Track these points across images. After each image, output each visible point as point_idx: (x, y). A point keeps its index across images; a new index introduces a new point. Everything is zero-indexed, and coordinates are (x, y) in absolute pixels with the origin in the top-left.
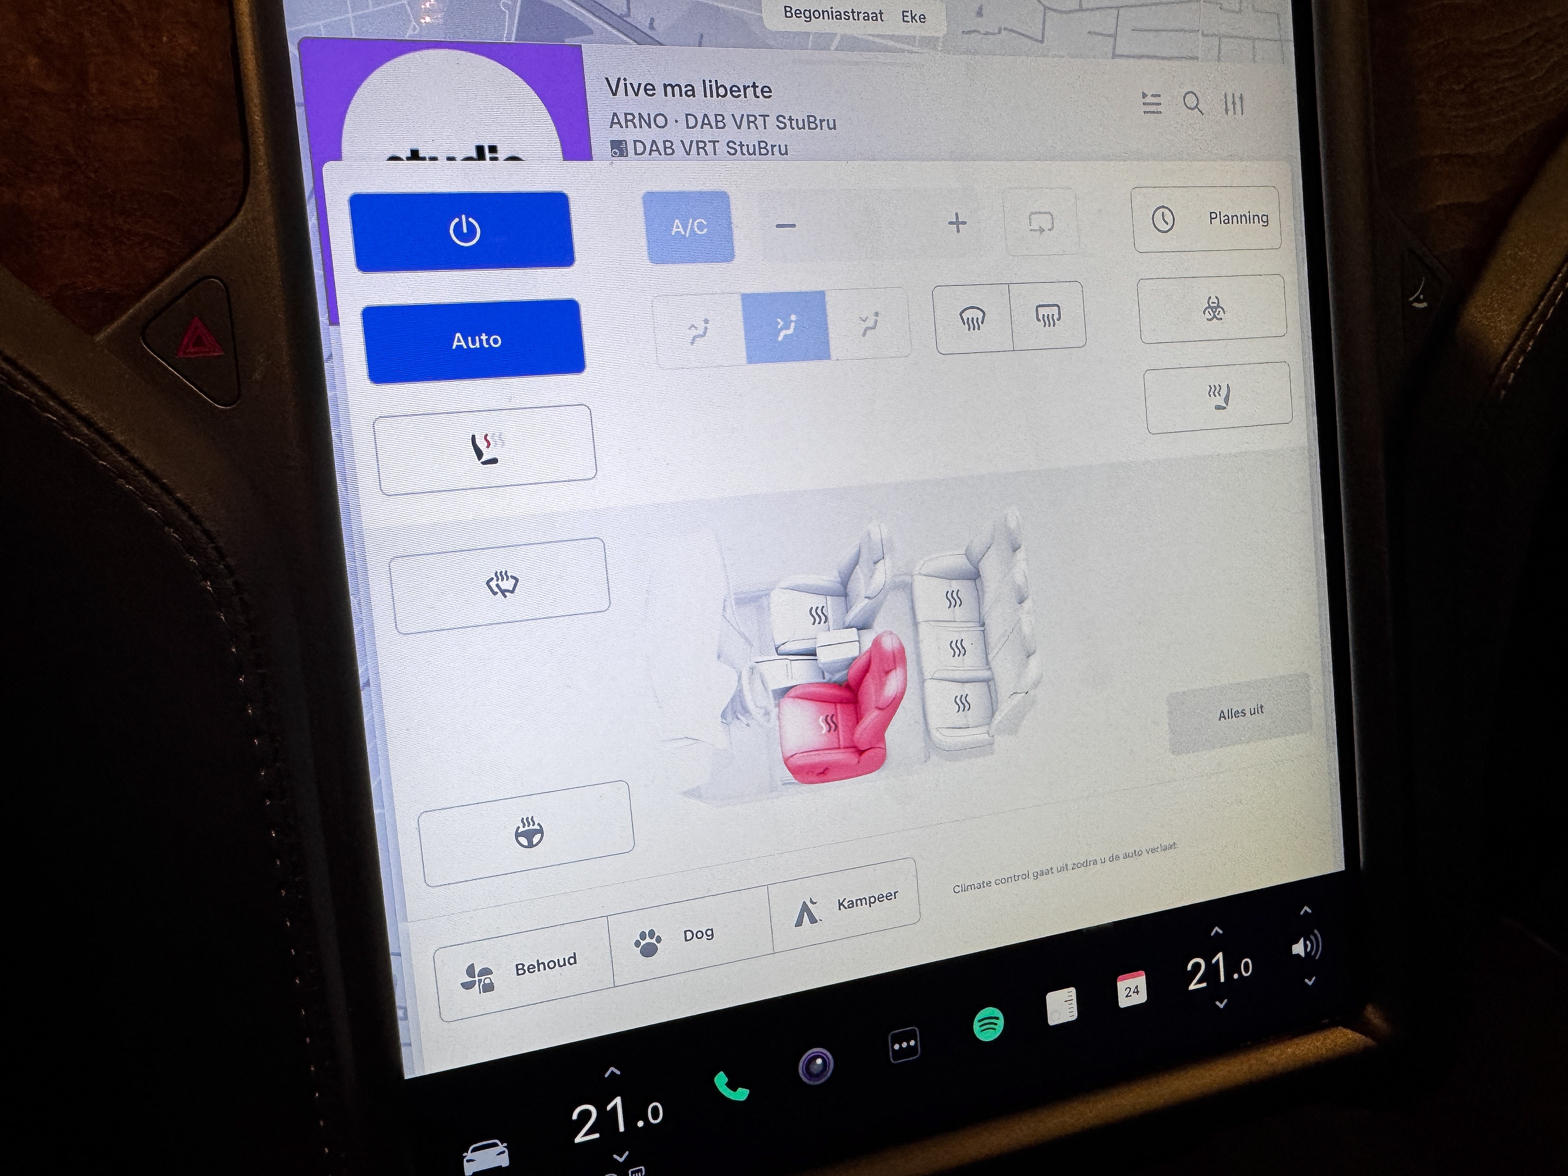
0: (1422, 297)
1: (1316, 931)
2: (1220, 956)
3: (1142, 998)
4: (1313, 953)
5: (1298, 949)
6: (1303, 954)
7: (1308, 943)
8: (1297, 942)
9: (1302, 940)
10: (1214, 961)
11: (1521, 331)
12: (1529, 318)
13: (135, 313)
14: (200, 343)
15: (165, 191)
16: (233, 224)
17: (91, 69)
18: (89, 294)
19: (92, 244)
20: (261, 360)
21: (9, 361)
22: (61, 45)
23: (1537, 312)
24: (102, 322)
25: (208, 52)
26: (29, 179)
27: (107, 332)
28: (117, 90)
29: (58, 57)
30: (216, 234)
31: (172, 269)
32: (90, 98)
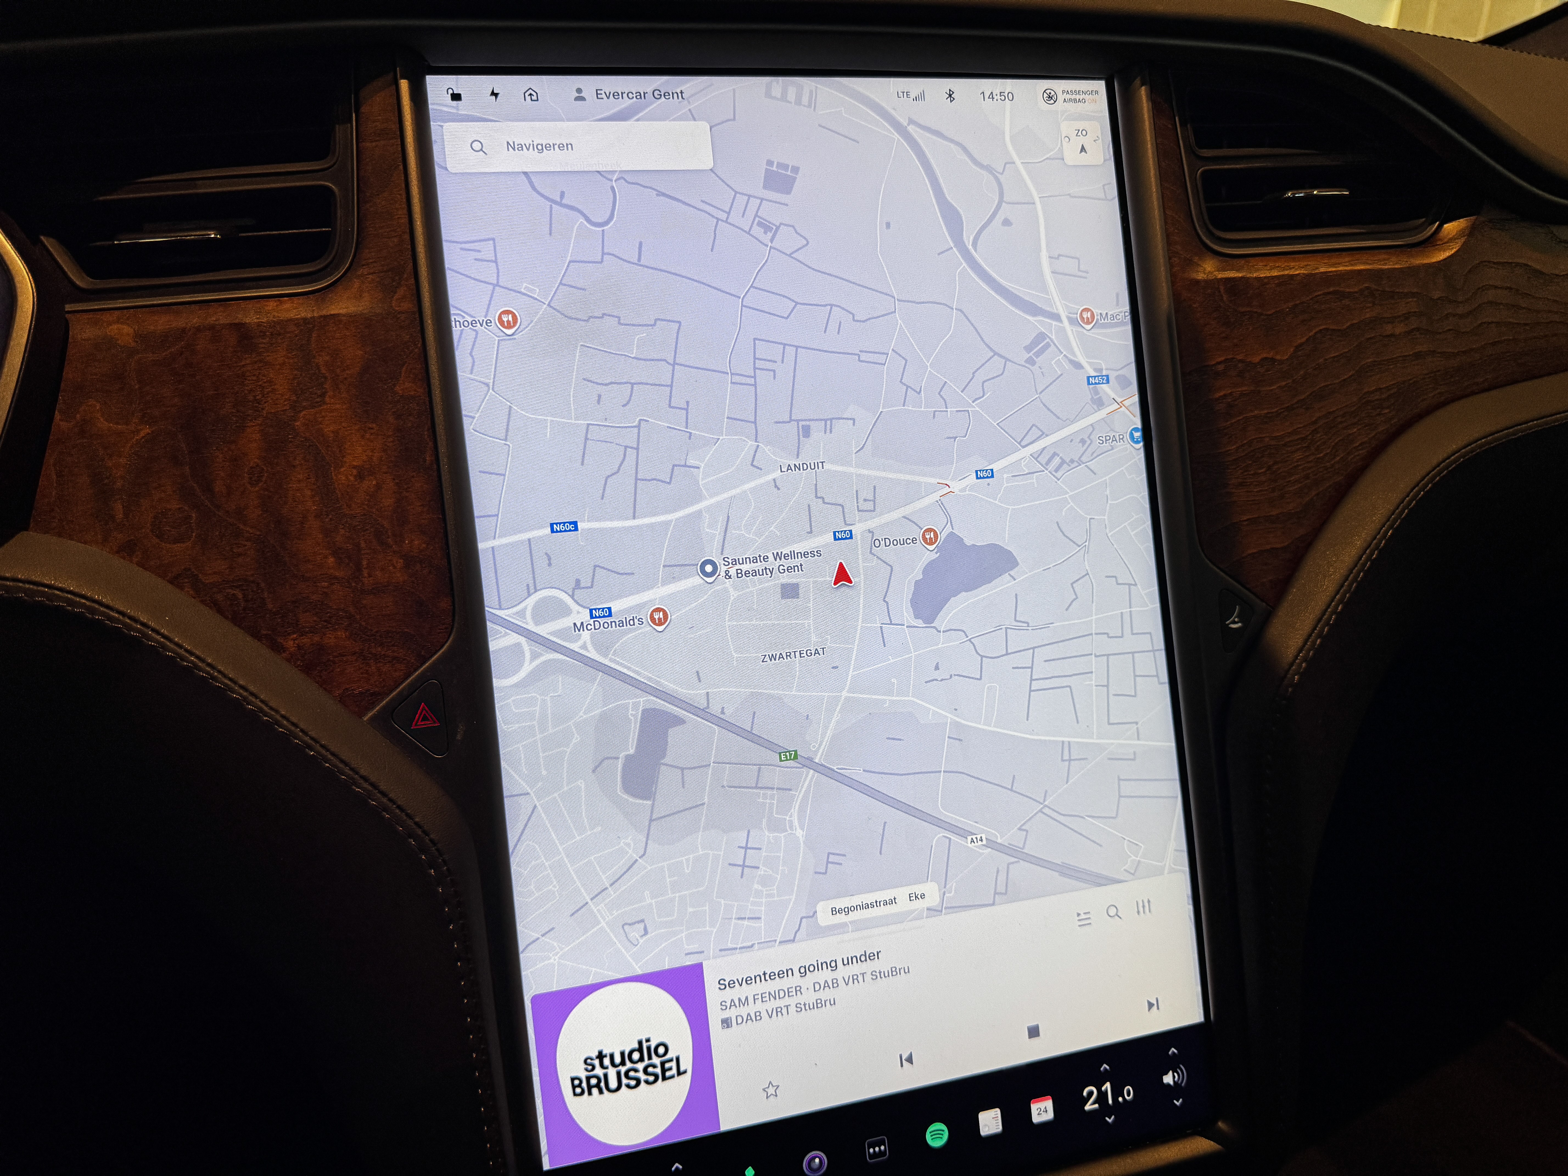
0: (1236, 620)
1: (1181, 1066)
2: (1108, 1085)
3: (1050, 1115)
4: (1179, 1082)
5: (1168, 1079)
6: (1172, 1083)
7: (1176, 1074)
8: (1166, 1073)
9: (1171, 1072)
10: (1103, 1088)
11: (1304, 646)
12: (1310, 636)
13: (387, 703)
14: (425, 718)
15: (406, 630)
16: (445, 647)
17: (365, 563)
18: (361, 693)
19: (363, 664)
20: (461, 728)
21: (322, 746)
22: (348, 549)
23: (1315, 631)
24: (368, 709)
25: (432, 548)
26: (328, 628)
27: (370, 715)
28: (378, 573)
29: (345, 557)
30: (435, 653)
31: (409, 676)
32: (363, 579)
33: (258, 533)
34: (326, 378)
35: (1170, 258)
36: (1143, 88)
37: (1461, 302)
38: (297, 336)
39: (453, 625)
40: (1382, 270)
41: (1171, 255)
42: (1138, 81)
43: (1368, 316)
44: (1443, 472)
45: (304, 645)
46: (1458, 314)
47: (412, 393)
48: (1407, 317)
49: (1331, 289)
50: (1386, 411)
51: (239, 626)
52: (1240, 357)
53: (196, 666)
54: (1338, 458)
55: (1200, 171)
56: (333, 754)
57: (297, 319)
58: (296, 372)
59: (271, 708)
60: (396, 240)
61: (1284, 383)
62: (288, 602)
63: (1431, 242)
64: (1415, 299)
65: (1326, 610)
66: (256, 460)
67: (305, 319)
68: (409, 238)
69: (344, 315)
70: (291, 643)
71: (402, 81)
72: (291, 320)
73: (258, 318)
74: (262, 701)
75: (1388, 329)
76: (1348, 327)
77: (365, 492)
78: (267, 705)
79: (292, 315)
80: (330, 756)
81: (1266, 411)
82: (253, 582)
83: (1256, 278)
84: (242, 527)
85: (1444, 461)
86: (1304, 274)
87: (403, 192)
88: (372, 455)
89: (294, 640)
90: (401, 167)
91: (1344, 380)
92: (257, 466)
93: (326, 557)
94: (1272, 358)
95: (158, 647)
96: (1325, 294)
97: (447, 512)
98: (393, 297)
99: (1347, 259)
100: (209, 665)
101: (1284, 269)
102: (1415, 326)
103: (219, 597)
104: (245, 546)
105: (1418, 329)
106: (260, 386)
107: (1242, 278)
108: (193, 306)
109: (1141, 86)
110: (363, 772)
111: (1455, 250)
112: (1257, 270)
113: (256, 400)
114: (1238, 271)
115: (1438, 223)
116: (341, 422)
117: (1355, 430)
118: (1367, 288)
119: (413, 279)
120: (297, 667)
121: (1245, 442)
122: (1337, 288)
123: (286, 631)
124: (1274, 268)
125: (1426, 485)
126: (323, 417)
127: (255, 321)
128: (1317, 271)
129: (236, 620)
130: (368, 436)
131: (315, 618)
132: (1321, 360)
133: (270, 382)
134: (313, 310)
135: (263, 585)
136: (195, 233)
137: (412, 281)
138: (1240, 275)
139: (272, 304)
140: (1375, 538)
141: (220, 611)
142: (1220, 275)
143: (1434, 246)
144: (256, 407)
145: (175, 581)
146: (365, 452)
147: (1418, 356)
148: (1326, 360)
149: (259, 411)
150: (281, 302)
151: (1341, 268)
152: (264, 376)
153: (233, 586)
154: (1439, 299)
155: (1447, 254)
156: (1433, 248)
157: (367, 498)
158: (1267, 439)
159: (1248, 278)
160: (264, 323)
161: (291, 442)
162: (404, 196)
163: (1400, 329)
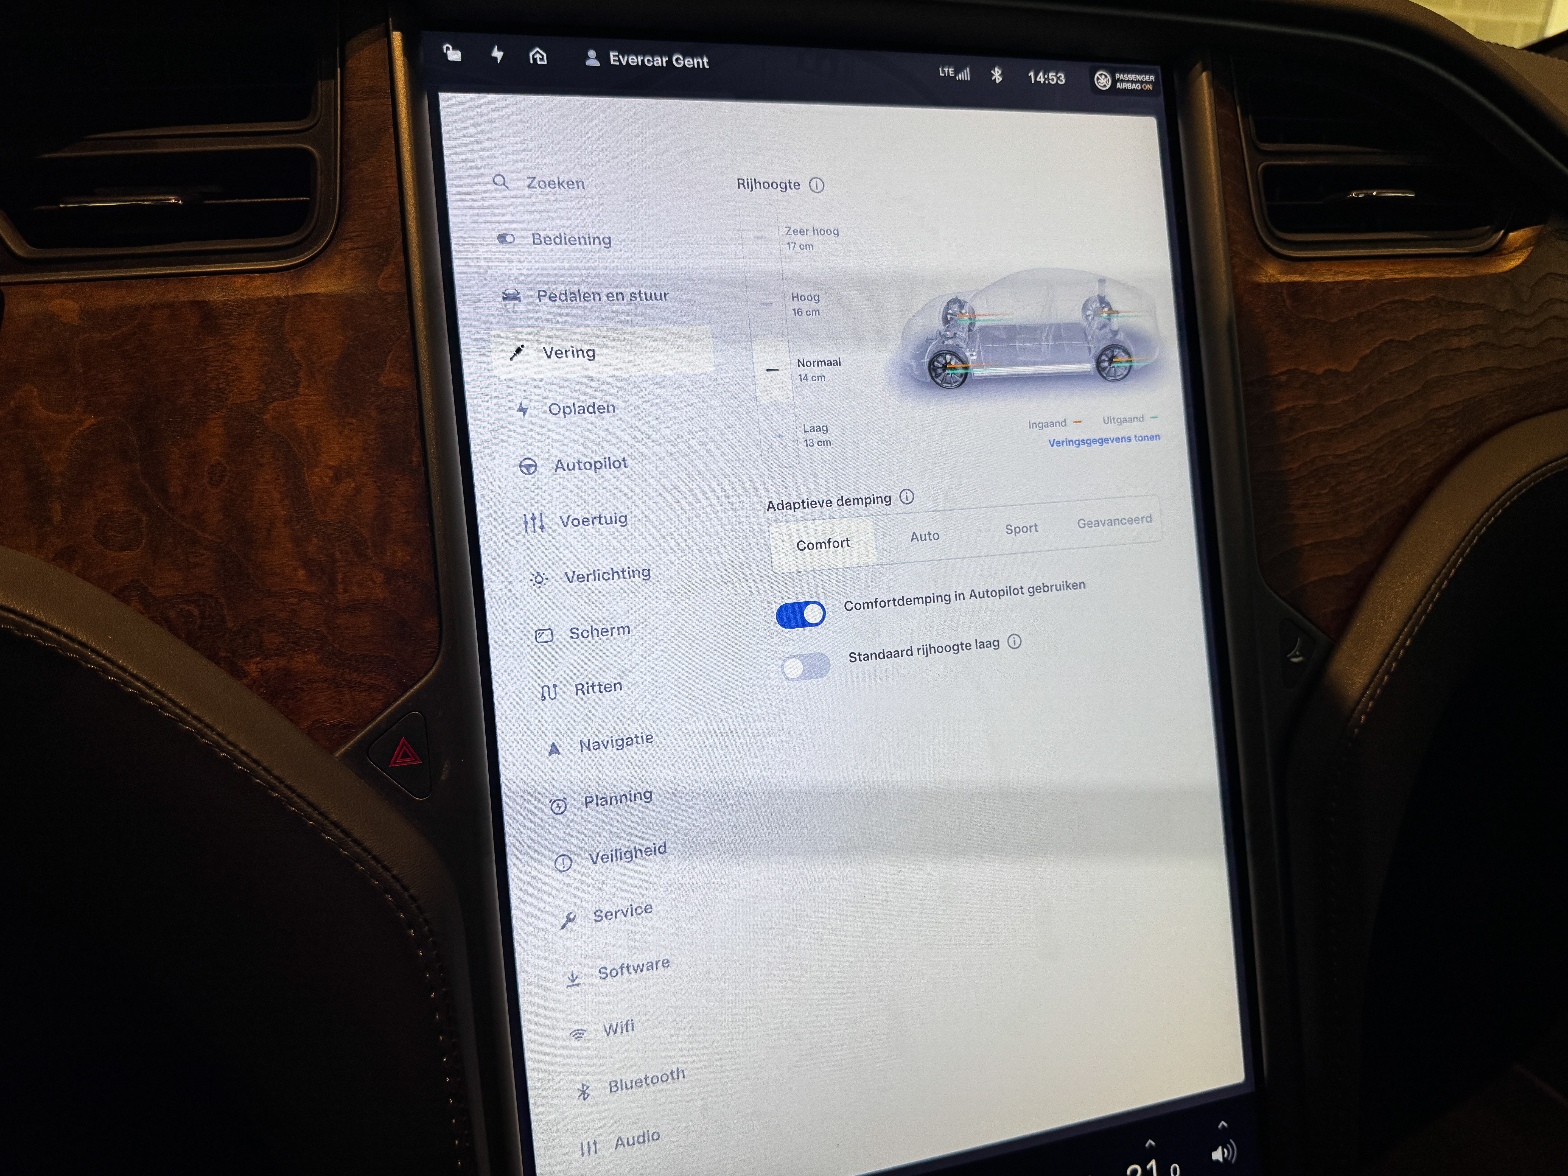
0: (1298, 653)
1: (1231, 1141)
2: (1153, 1163)
4: (1229, 1159)
5: (1217, 1155)
6: (1221, 1160)
7: (1225, 1150)
8: (1215, 1149)
9: (1220, 1148)
10: (1148, 1167)
11: (1370, 683)
12: (1377, 672)
13: (363, 737)
14: (405, 755)
15: (385, 654)
16: (431, 673)
17: (340, 576)
18: (333, 725)
19: (336, 692)
20: (446, 766)
21: (289, 787)
22: (320, 561)
23: (1383, 667)
24: (340, 744)
25: (417, 561)
26: (296, 650)
27: (342, 750)
28: (356, 589)
29: (318, 569)
30: (418, 681)
31: (388, 707)
32: (338, 595)
33: (219, 541)
34: (299, 365)
35: (1231, 258)
36: (1204, 74)
37: (1526, 316)
38: (267, 318)
39: (439, 650)
40: (1449, 279)
41: (1232, 255)
42: (1198, 66)
43: (1434, 327)
44: (1513, 497)
45: (269, 669)
46: (1523, 329)
47: (398, 385)
48: (1473, 329)
49: (1397, 298)
50: (1451, 430)
51: (195, 647)
52: (1303, 368)
53: (143, 694)
54: (1402, 480)
55: (1261, 166)
56: (299, 796)
57: (268, 298)
58: (266, 358)
59: (230, 743)
60: (384, 211)
61: (1347, 398)
62: (251, 620)
63: (1497, 251)
64: (1482, 311)
65: (1393, 645)
66: (218, 458)
67: (278, 299)
68: (398, 209)
69: (323, 295)
70: (253, 667)
71: (394, 33)
72: (262, 299)
73: (224, 296)
74: (219, 735)
75: (1455, 342)
76: (1414, 339)
77: (342, 496)
78: (224, 738)
79: (263, 293)
80: (296, 799)
81: (1329, 427)
82: (211, 596)
83: (1320, 283)
84: (200, 533)
85: (1514, 485)
86: (1370, 280)
87: (393, 158)
88: (351, 455)
89: (257, 664)
90: (392, 130)
91: (1411, 395)
92: (219, 464)
93: (295, 570)
94: (1336, 370)
95: (99, 671)
96: (1391, 303)
97: (435, 521)
98: (379, 276)
99: (1412, 267)
100: (158, 692)
101: (1349, 275)
102: (1481, 340)
103: (172, 614)
104: (203, 555)
105: (1484, 343)
106: (224, 372)
107: (1305, 282)
108: (149, 281)
109: (1202, 73)
110: (334, 817)
111: (1520, 261)
112: (1321, 275)
113: (220, 389)
114: (1301, 274)
115: (1503, 231)
116: (317, 416)
117: (1419, 450)
118: (1434, 297)
119: (402, 257)
120: (259, 695)
121: (1308, 460)
122: (1403, 297)
123: (249, 653)
124: (1338, 274)
125: (1496, 511)
126: (296, 410)
127: (221, 299)
128: (1383, 278)
129: (191, 640)
130: (346, 432)
131: (282, 639)
132: (1386, 374)
133: (234, 368)
134: (287, 288)
135: (222, 600)
136: (151, 198)
137: (401, 258)
138: (1304, 280)
139: (240, 281)
140: (1444, 566)
141: (172, 629)
142: (1284, 279)
143: (1500, 255)
144: (219, 396)
145: (121, 595)
146: (342, 450)
147: (1483, 371)
148: (1391, 374)
149: (223, 402)
150: (252, 279)
151: (1407, 276)
152: (229, 361)
153: (188, 601)
154: (1505, 311)
155: (1513, 264)
156: (1498, 257)
157: (344, 502)
158: (1330, 458)
159: (1312, 283)
160: (230, 301)
161: (258, 437)
162: (394, 163)
163: (1466, 342)
